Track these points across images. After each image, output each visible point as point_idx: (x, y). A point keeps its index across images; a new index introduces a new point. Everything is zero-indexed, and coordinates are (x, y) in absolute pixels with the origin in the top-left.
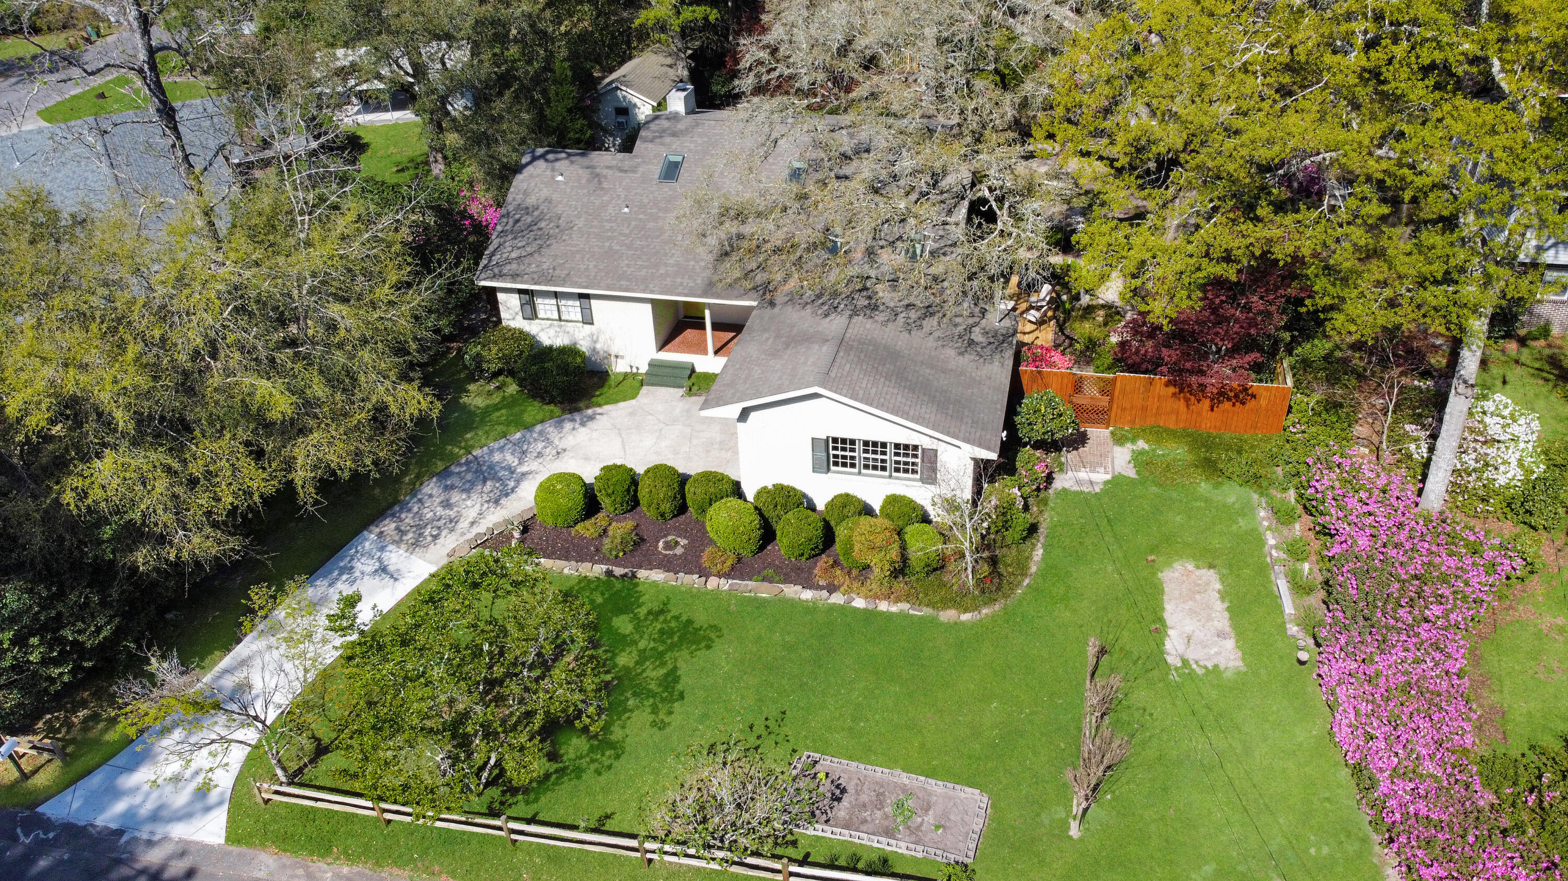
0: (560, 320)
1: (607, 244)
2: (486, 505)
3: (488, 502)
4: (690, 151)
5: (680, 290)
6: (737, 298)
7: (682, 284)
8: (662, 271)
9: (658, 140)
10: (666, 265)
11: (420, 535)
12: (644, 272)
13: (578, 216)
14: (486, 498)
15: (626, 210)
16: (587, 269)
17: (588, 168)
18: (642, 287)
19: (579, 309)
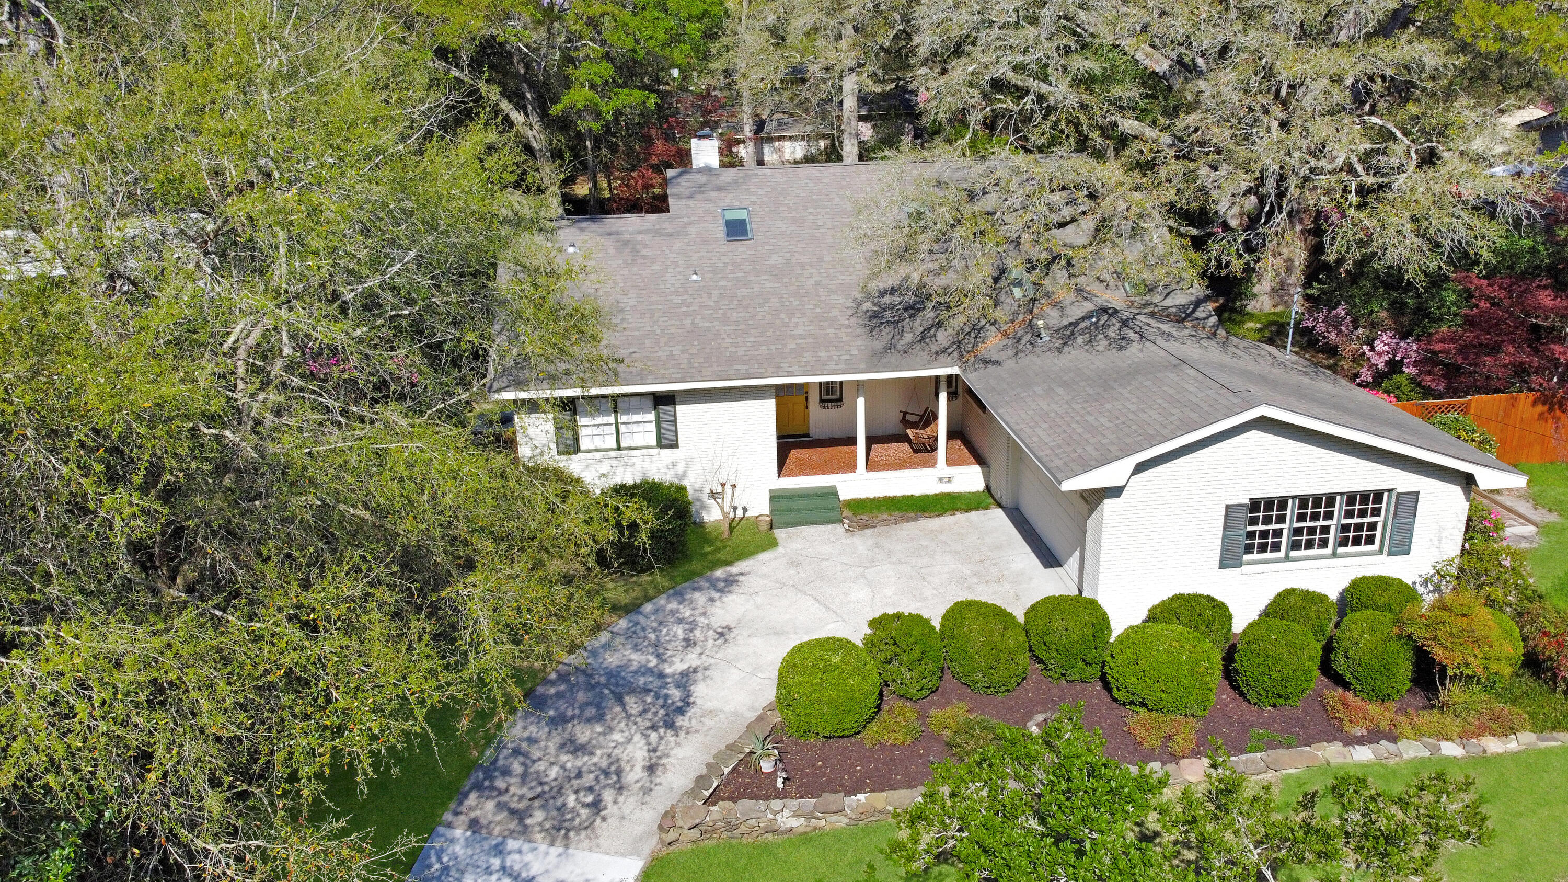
0: (619, 448)
1: (688, 322)
2: (654, 736)
3: (654, 728)
4: (754, 203)
5: (832, 365)
6: (924, 367)
7: (830, 358)
8: (792, 345)
9: (699, 196)
10: (793, 337)
11: (561, 809)
12: (764, 350)
13: (625, 293)
14: (643, 723)
15: (695, 277)
16: (671, 356)
17: (610, 234)
18: (771, 369)
19: (653, 427)
